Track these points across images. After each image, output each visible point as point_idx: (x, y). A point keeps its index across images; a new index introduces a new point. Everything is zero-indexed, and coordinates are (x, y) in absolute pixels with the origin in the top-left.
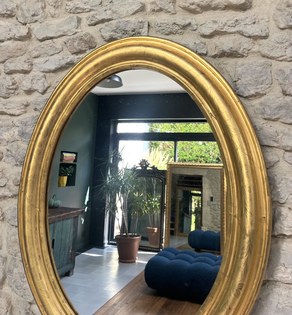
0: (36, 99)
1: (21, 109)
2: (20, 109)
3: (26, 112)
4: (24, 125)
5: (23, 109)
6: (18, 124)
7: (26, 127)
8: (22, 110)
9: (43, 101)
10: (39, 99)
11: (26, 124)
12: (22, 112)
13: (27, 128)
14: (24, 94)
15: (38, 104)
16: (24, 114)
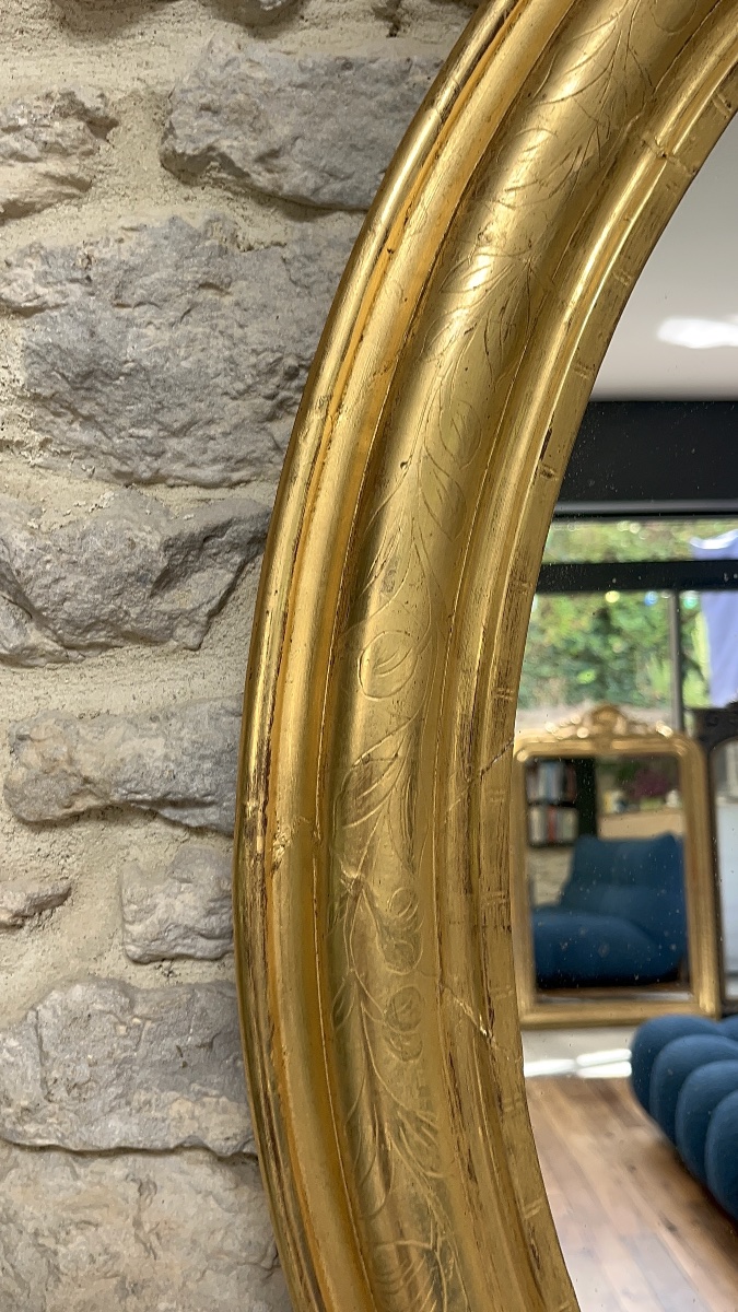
0: (221, 59)
1: (49, 149)
2: (34, 150)
3: (84, 186)
4: (108, 294)
5: (65, 153)
6: (41, 290)
7: (124, 312)
8: (54, 166)
9: (299, 78)
10: (254, 64)
11: (122, 286)
12: (49, 186)
13: (130, 323)
14: (46, 25)
15: (239, 109)
16: (65, 210)
